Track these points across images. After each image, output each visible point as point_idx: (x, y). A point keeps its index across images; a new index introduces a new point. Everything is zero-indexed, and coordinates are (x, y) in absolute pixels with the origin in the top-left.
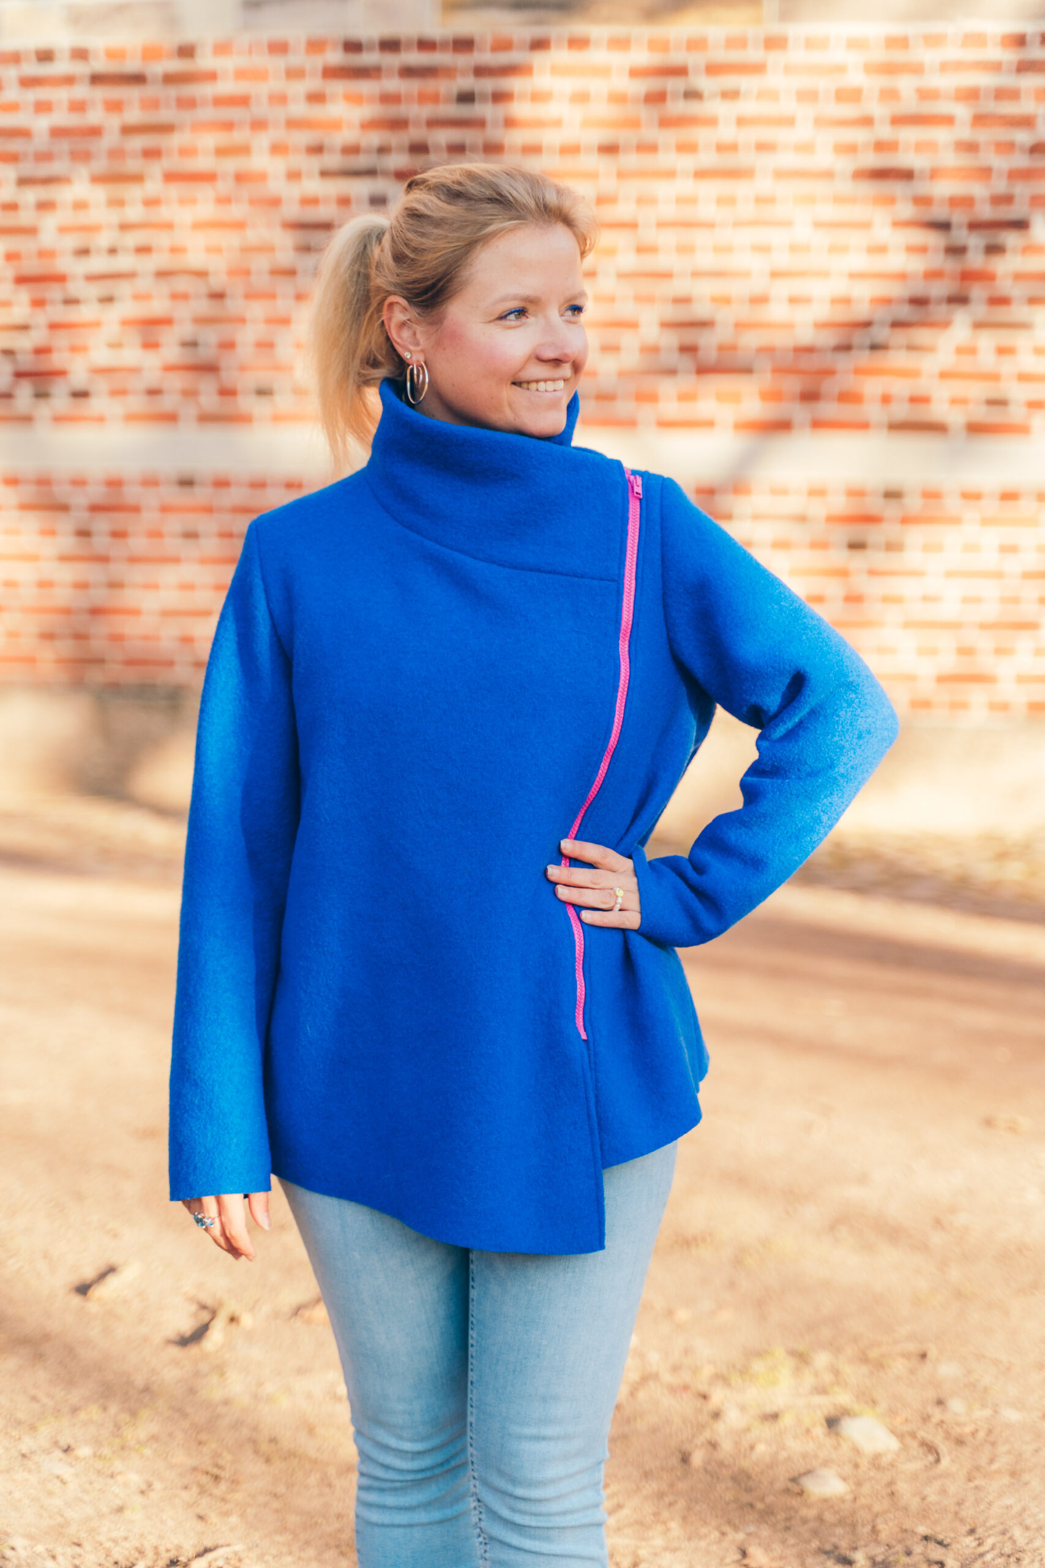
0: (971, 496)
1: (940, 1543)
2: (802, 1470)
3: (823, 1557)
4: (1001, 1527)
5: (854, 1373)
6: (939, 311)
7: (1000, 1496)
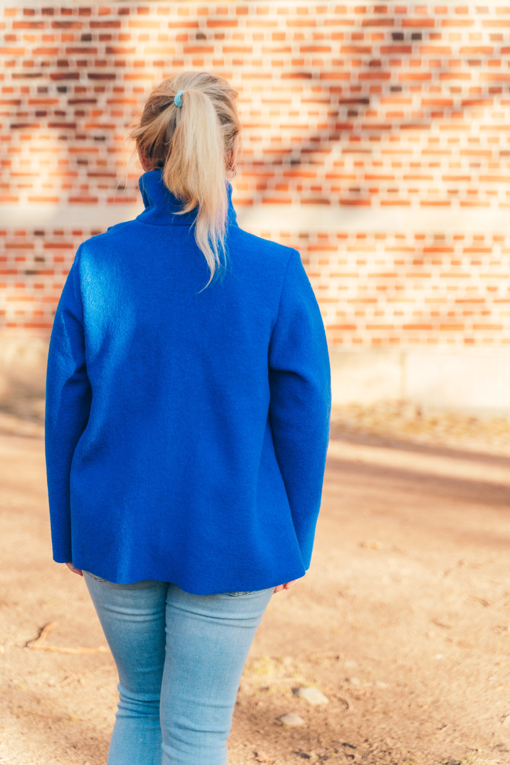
0: (342, 236)
1: (351, 747)
2: (281, 714)
3: (295, 755)
4: (380, 738)
5: (304, 667)
6: (325, 144)
7: (379, 723)
